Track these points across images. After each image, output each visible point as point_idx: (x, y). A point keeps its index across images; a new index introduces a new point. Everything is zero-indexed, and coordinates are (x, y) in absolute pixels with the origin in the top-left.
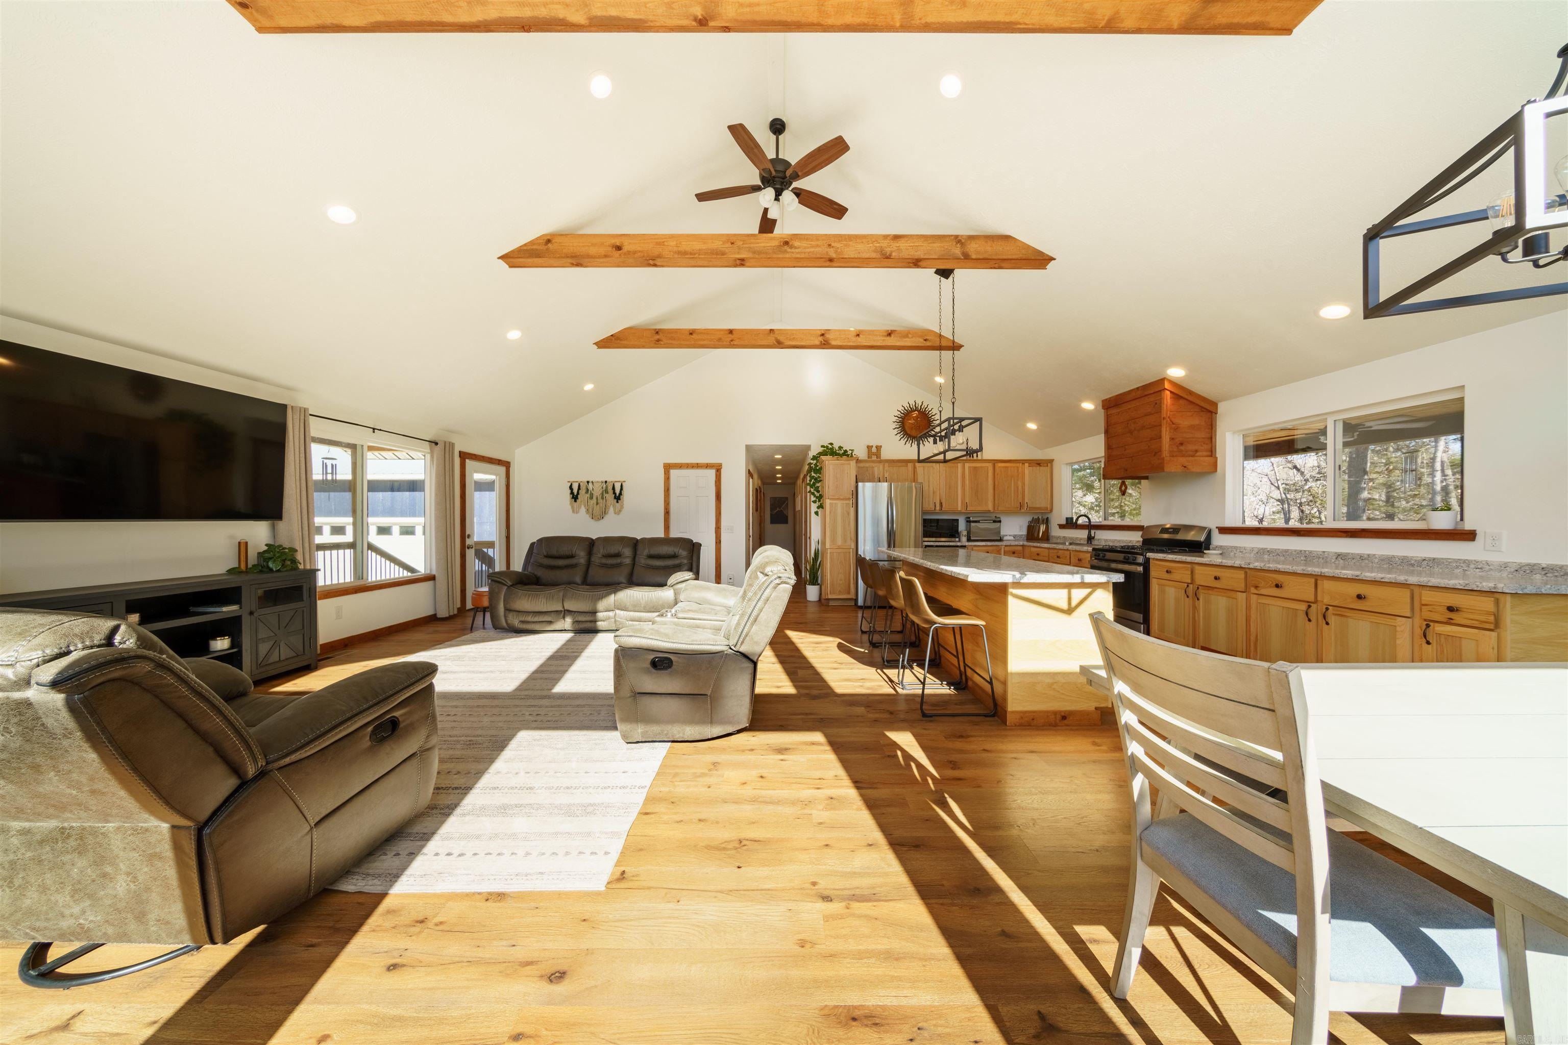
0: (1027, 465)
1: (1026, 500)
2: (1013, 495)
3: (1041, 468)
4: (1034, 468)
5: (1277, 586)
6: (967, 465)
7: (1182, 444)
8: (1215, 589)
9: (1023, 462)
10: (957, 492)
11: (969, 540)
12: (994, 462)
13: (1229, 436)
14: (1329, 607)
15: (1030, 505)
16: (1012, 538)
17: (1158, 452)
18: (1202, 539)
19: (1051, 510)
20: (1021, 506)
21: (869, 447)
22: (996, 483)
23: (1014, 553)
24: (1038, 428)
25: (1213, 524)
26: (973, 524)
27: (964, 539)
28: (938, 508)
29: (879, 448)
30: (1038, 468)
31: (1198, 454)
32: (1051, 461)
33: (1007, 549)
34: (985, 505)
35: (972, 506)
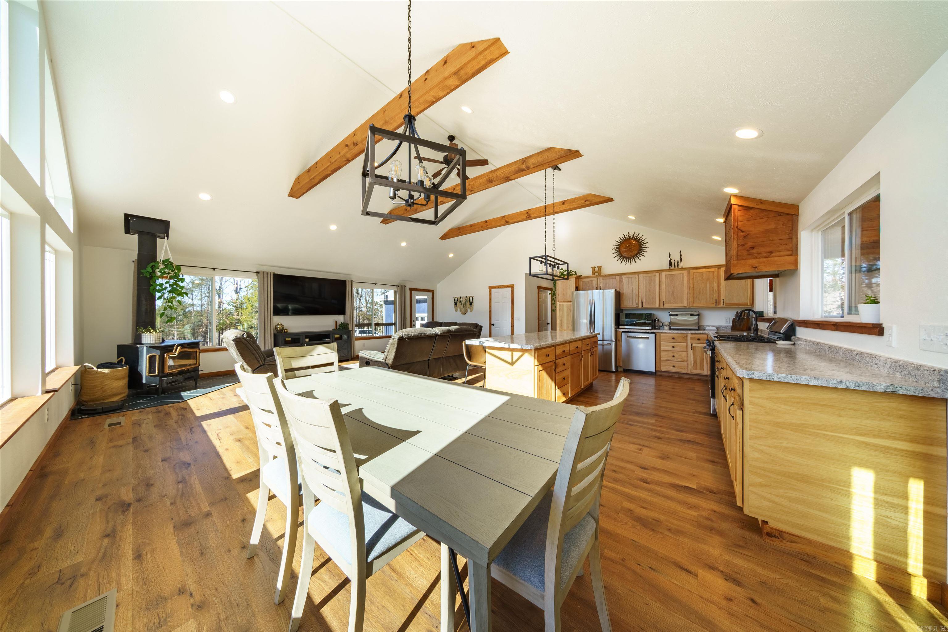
1: (722, 298)
2: (708, 294)
6: (665, 274)
7: (753, 248)
9: (719, 267)
10: (655, 293)
11: (670, 329)
12: (689, 269)
15: (727, 302)
17: (732, 257)
19: (752, 305)
20: (717, 303)
21: (594, 268)
22: (692, 286)
23: (699, 339)
24: (722, 239)
26: (672, 317)
27: (666, 328)
28: (640, 306)
29: (600, 268)
33: (693, 336)
34: (682, 302)
35: (668, 303)
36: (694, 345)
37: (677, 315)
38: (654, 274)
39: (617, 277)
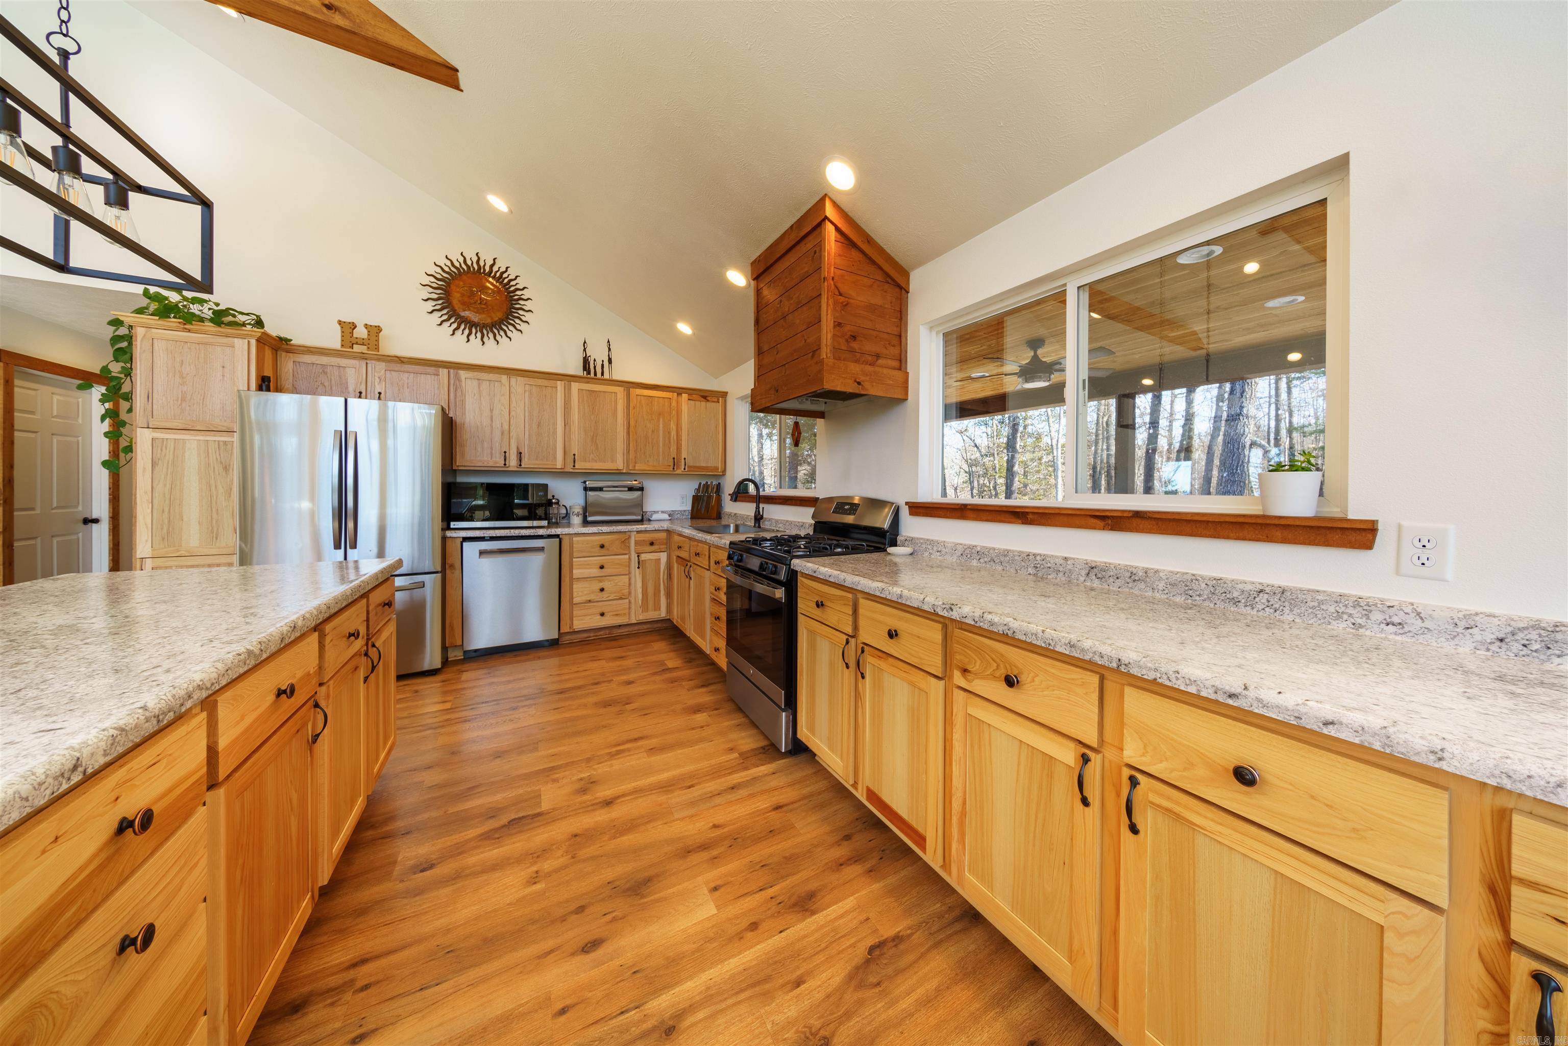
0: (685, 396)
1: (684, 455)
2: (661, 445)
3: (709, 404)
4: (698, 403)
5: (1010, 682)
6: (575, 386)
7: (854, 338)
8: (891, 660)
9: (679, 391)
10: (555, 433)
11: (586, 523)
12: (629, 385)
13: (923, 332)
14: (1139, 776)
15: (690, 462)
16: (666, 516)
17: (815, 351)
18: (886, 526)
19: (724, 471)
20: (675, 464)
21: (348, 328)
22: (632, 423)
23: (652, 544)
24: (694, 334)
25: (900, 498)
26: (590, 493)
27: (576, 520)
28: (513, 463)
30: (703, 404)
31: (880, 361)
32: (724, 395)
33: (641, 537)
34: (613, 460)
35: (585, 460)
36: (643, 557)
37: (600, 489)
38: (551, 383)
39: (443, 372)
